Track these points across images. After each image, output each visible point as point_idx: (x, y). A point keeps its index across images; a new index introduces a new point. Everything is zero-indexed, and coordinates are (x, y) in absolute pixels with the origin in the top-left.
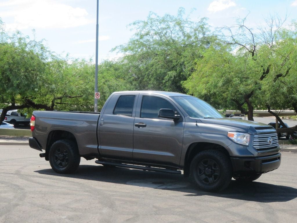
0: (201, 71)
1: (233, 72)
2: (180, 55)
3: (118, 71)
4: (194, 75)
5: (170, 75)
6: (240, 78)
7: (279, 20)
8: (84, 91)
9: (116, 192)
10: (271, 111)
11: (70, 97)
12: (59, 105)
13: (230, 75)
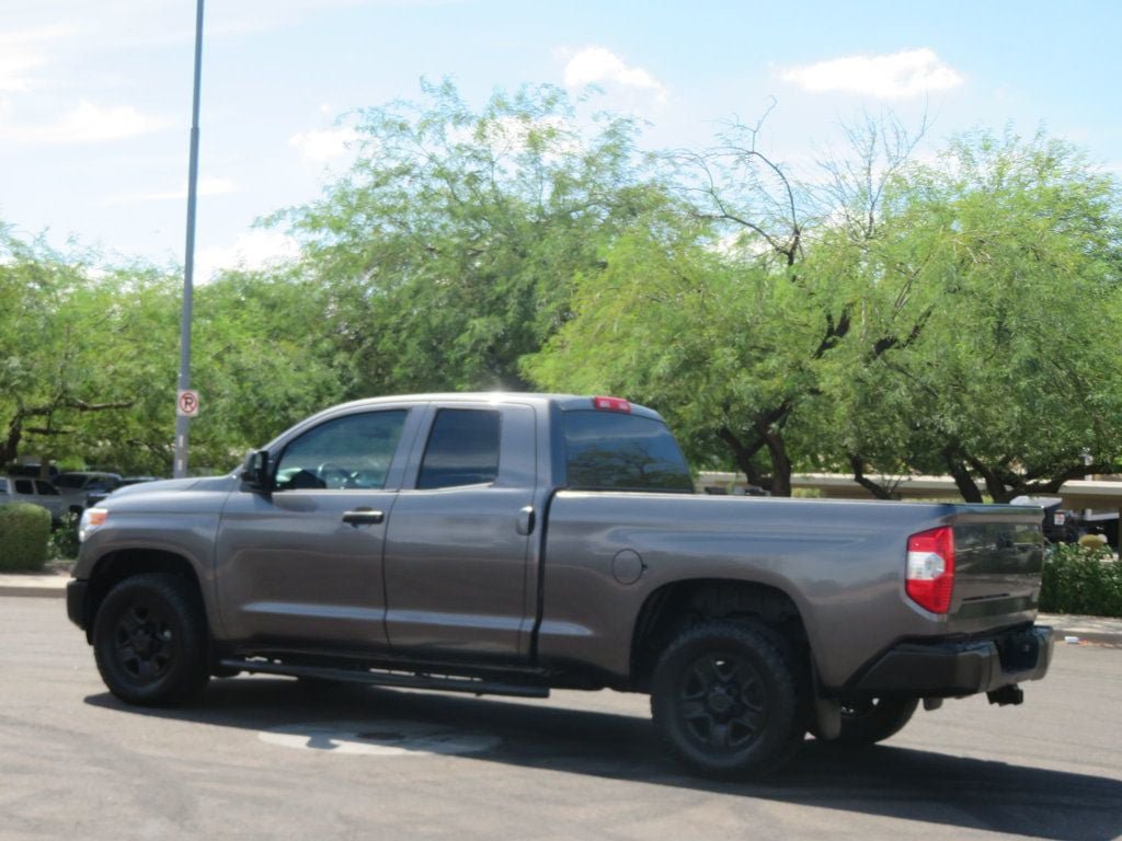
0: (592, 320)
1: (713, 323)
2: (523, 255)
3: (280, 311)
4: (568, 332)
5: (477, 331)
6: (740, 347)
7: (897, 133)
8: (141, 385)
9: (208, 764)
10: (867, 480)
11: (83, 408)
12: (41, 436)
13: (701, 335)
